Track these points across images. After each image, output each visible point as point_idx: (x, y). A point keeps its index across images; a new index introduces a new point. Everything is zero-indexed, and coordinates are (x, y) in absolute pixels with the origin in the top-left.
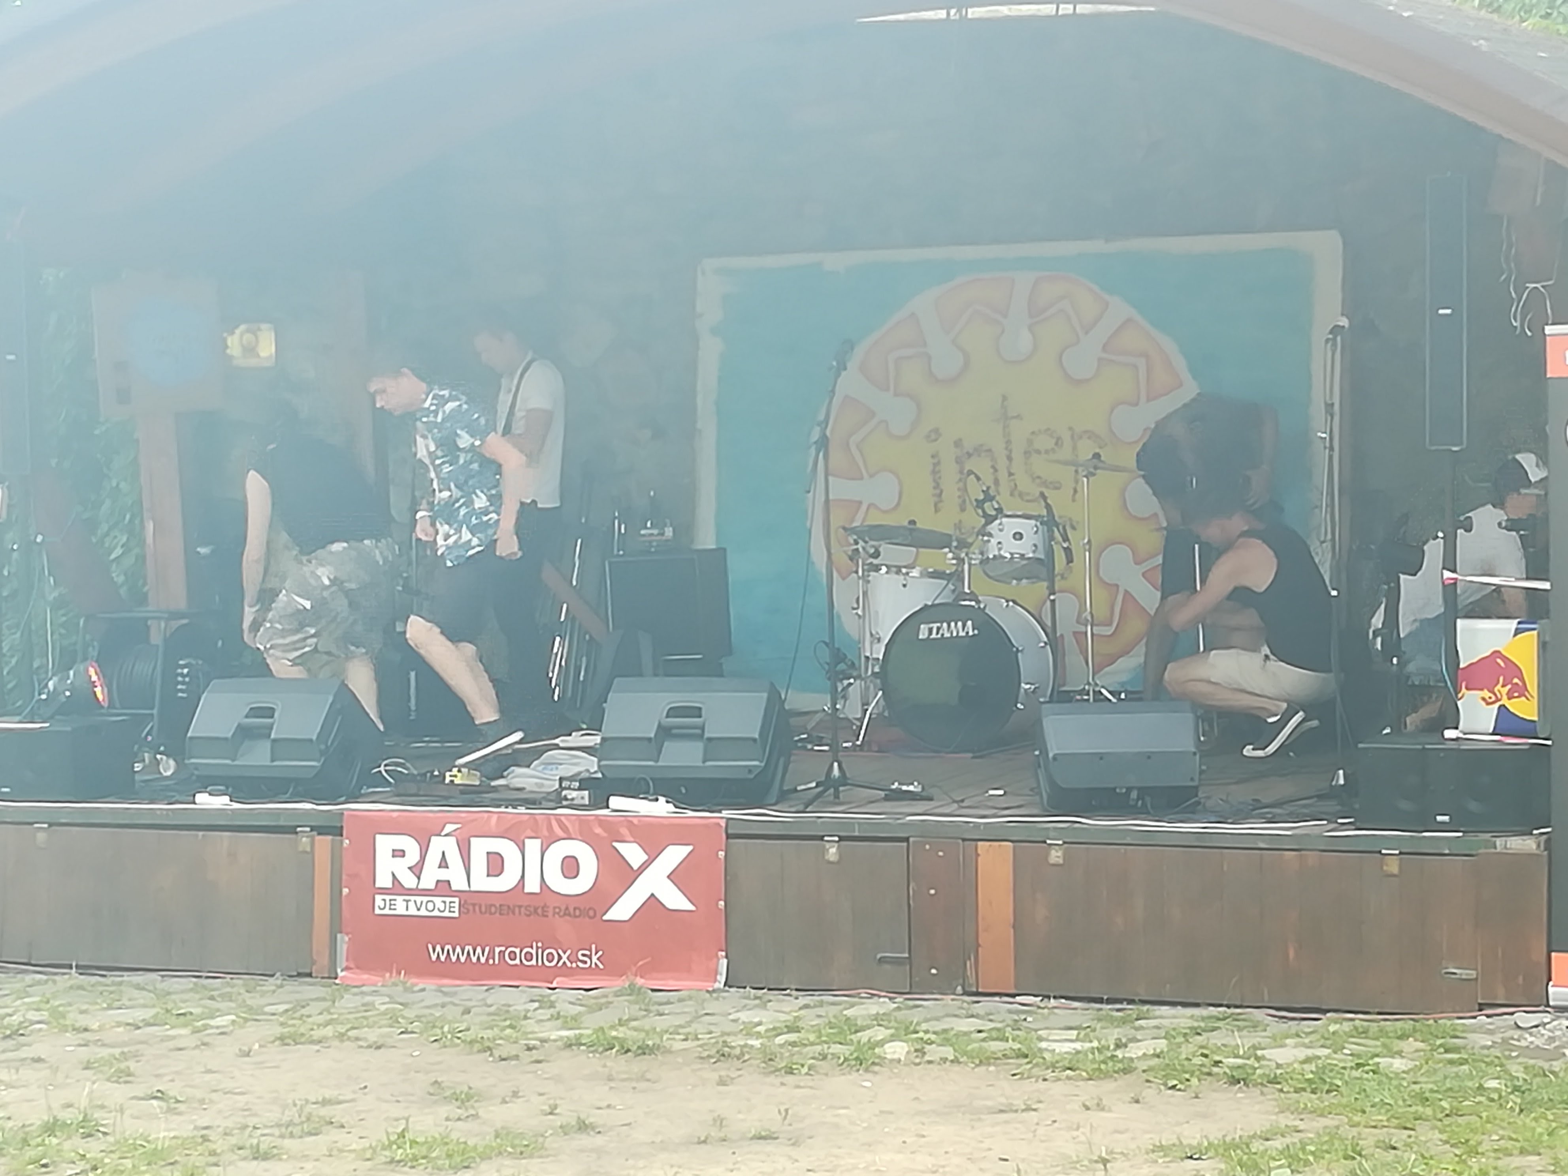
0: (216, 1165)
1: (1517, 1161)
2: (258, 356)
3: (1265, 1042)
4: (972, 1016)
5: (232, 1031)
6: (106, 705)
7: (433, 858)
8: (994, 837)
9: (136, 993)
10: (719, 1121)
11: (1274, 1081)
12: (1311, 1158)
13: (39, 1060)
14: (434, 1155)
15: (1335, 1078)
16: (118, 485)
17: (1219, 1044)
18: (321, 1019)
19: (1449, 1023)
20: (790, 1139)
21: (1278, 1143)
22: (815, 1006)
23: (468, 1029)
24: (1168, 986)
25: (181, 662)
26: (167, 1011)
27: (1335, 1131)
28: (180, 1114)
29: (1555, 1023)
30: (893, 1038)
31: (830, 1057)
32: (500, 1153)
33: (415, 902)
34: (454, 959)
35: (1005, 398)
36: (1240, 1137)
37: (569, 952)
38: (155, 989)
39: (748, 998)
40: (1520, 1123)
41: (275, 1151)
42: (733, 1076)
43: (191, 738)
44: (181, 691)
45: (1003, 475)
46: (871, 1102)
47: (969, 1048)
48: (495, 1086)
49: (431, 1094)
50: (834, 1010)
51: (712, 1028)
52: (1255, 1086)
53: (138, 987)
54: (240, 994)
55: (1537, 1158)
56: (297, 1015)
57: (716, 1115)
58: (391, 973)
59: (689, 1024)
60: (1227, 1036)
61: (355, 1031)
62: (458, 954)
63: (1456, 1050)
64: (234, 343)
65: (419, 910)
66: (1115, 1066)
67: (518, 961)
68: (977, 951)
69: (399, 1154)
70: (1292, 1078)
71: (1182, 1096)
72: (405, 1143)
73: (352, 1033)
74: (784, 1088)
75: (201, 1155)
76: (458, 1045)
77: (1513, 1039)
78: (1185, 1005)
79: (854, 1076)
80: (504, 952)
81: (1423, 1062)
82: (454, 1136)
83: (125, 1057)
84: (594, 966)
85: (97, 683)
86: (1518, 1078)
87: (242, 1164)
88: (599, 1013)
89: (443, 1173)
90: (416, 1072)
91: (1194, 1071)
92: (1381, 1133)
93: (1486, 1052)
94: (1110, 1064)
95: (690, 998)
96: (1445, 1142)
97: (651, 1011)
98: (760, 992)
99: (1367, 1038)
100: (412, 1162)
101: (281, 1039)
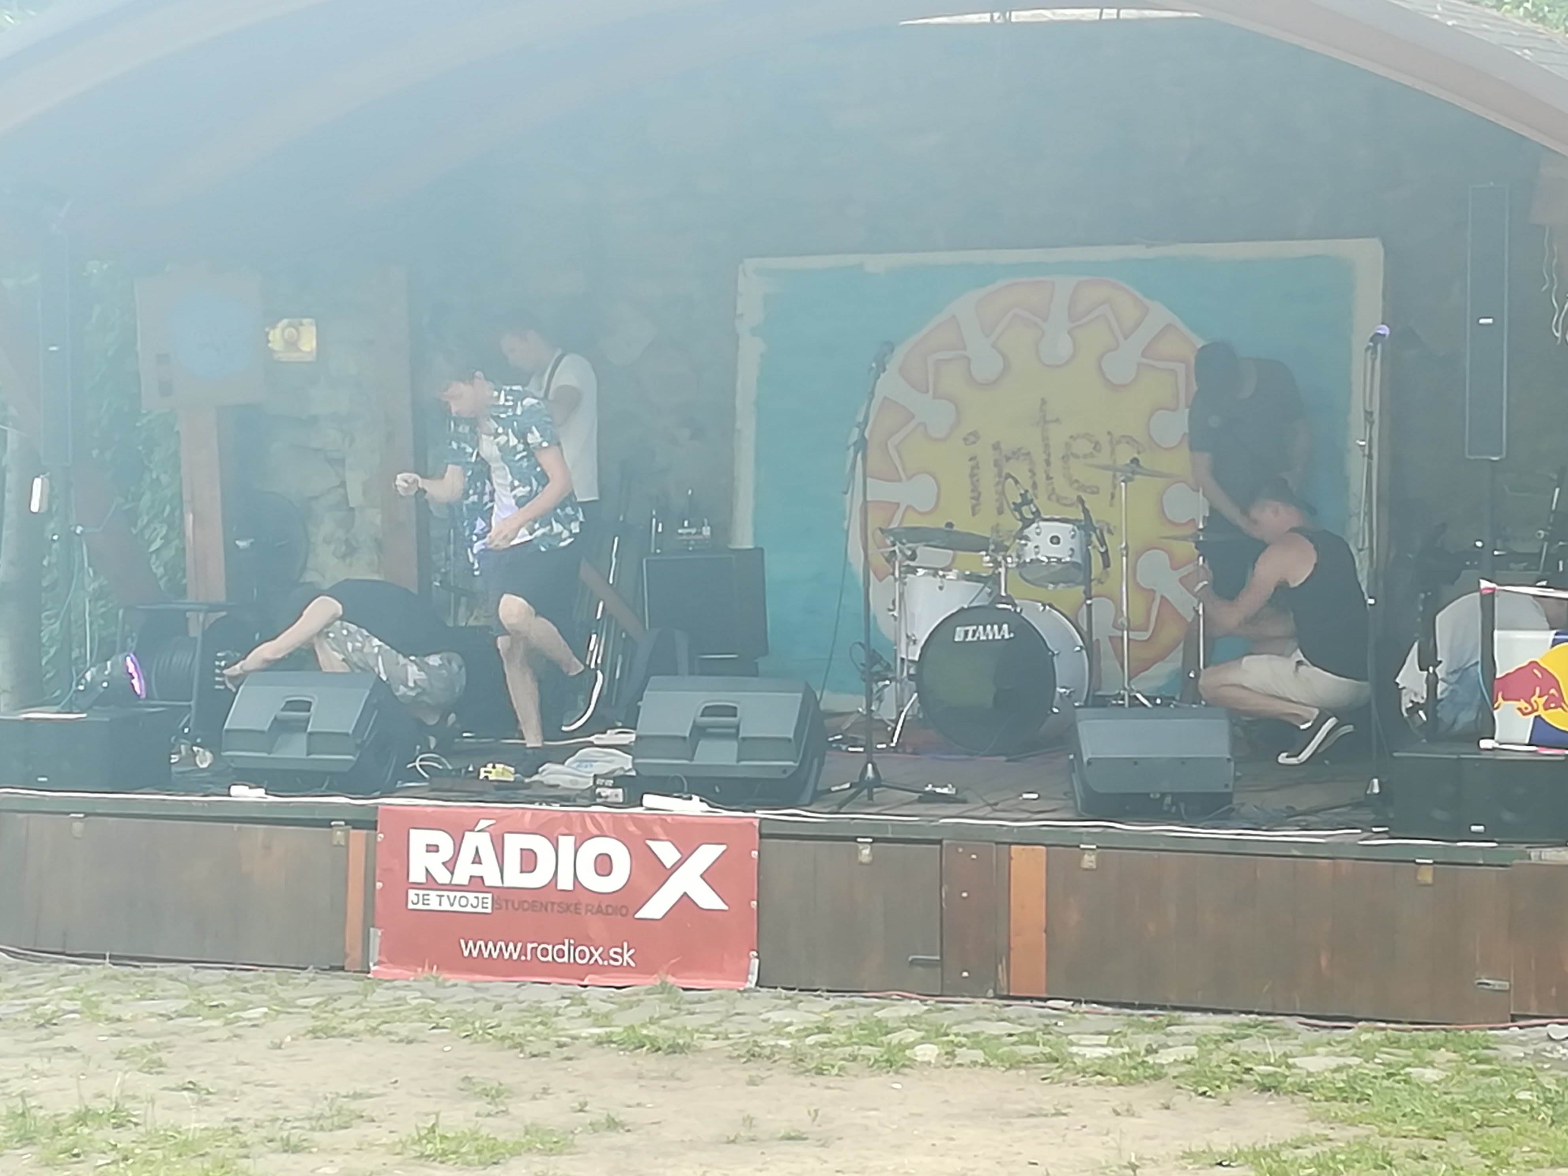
0: (247, 1157)
2: (300, 350)
3: (1296, 1050)
4: (1003, 1020)
5: (264, 1024)
6: (144, 696)
7: (467, 853)
8: (1027, 840)
9: (169, 984)
10: (749, 1121)
11: (1305, 1089)
13: (71, 1049)
14: (463, 1150)
15: (1366, 1087)
16: (158, 477)
17: (1250, 1052)
18: (353, 1013)
19: (1483, 1033)
20: (819, 1140)
21: (1308, 1152)
22: (846, 1008)
23: (499, 1025)
24: (1199, 992)
25: (219, 655)
26: (200, 1002)
27: (1365, 1140)
28: (211, 1105)
30: (923, 1040)
31: (860, 1058)
32: (530, 1150)
33: (448, 897)
34: (486, 955)
35: (1044, 402)
36: (1270, 1145)
37: (601, 949)
38: (188, 979)
39: (779, 998)
40: (1551, 1135)
41: (305, 1144)
42: (764, 1076)
43: (228, 731)
45: (1041, 479)
46: (901, 1104)
47: (1000, 1051)
48: (525, 1082)
49: (462, 1090)
50: (864, 1011)
51: (743, 1028)
52: (1286, 1093)
53: (171, 978)
54: (272, 986)
56: (329, 1008)
57: (746, 1114)
58: (423, 967)
59: (720, 1023)
60: (1259, 1043)
61: (387, 1025)
62: (490, 950)
63: (1487, 1061)
64: (276, 337)
65: (452, 905)
66: (1145, 1071)
67: (549, 958)
68: (1009, 955)
69: (429, 1149)
70: (1322, 1087)
71: (1212, 1103)
72: (435, 1138)
73: (384, 1027)
74: (813, 1089)
75: (231, 1146)
76: (489, 1041)
77: (1545, 1051)
78: (1215, 1011)
79: (884, 1078)
80: (536, 948)
81: (1455, 1073)
82: (484, 1132)
83: (157, 1047)
84: (625, 964)
85: (135, 675)
86: (1550, 1090)
87: (272, 1156)
88: (630, 1011)
89: (472, 1168)
90: (447, 1067)
91: (1224, 1078)
92: (1412, 1144)
93: (1518, 1063)
94: (1141, 1070)
95: (721, 997)
96: (1476, 1153)
97: (682, 1010)
98: (791, 993)
99: (1399, 1047)
100: (442, 1157)
101: (313, 1031)
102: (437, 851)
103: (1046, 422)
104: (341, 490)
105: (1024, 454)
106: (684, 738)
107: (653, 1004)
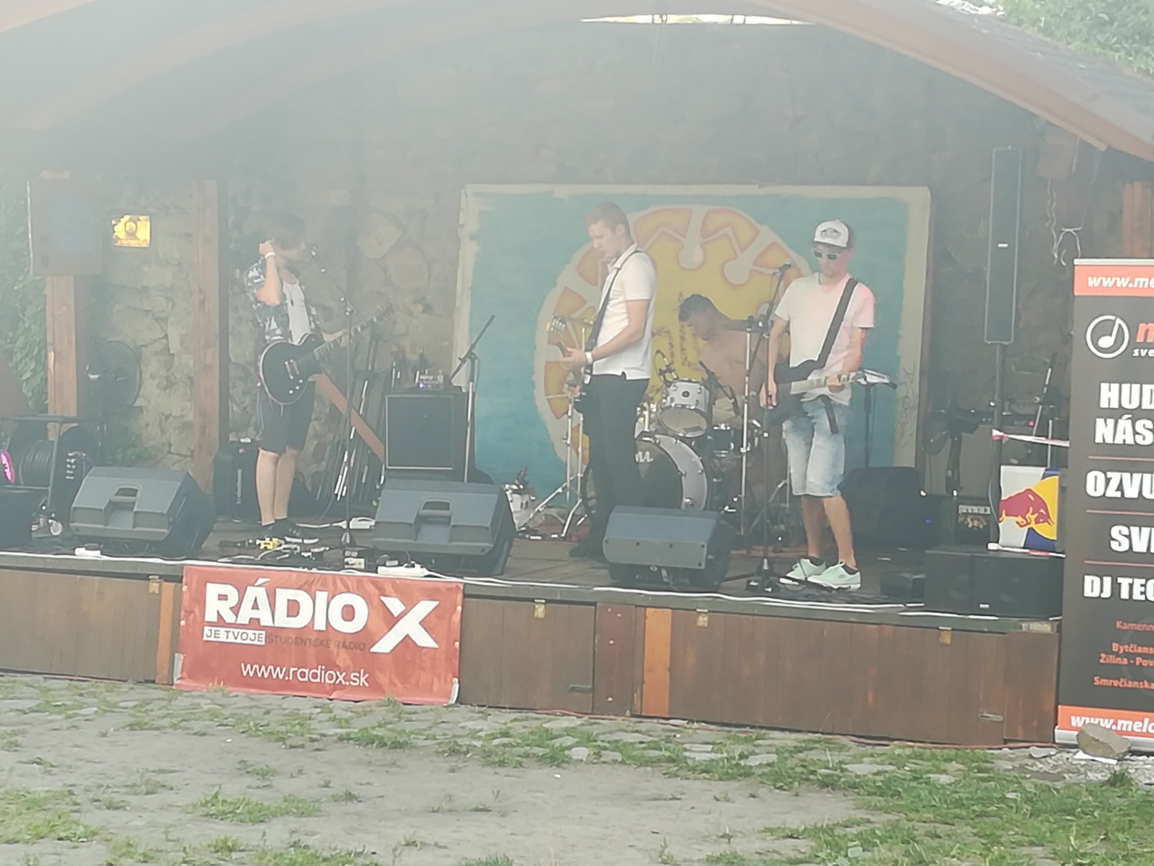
0: (79, 812)
1: (1026, 850)
2: (138, 239)
3: (848, 759)
4: (637, 732)
5: (94, 719)
6: (13, 481)
7: (247, 602)
8: (659, 605)
9: (25, 689)
10: (450, 797)
11: (853, 786)
12: (878, 842)
14: (238, 811)
15: (897, 786)
16: (30, 326)
17: (815, 759)
18: (160, 713)
19: (982, 752)
20: (499, 812)
21: (854, 830)
22: (522, 720)
23: (268, 725)
24: (780, 717)
25: (70, 454)
26: (47, 701)
27: (895, 823)
28: (53, 775)
29: (1058, 755)
30: (577, 744)
31: (531, 755)
32: (287, 813)
34: (260, 675)
36: (827, 825)
37: (344, 674)
38: (40, 687)
39: (475, 712)
40: (1030, 824)
41: (122, 804)
42: (460, 766)
43: (75, 508)
44: (70, 475)
45: (677, 350)
46: (560, 789)
47: (634, 753)
48: (285, 765)
49: (239, 769)
50: (536, 723)
51: (447, 732)
52: (839, 789)
53: (27, 684)
54: (101, 693)
55: (1041, 848)
56: (143, 709)
57: (448, 793)
58: (213, 683)
59: (430, 728)
60: (821, 753)
62: (263, 672)
63: (986, 771)
64: (120, 230)
65: (236, 638)
66: (738, 770)
67: (306, 679)
68: (642, 686)
69: (213, 810)
70: (867, 785)
71: (787, 795)
72: (218, 801)
73: (184, 724)
74: (496, 776)
75: (66, 804)
76: (260, 736)
77: (1027, 765)
79: (547, 770)
80: (297, 671)
81: (962, 778)
82: (254, 800)
83: (15, 733)
84: (362, 684)
85: (7, 466)
86: (1030, 792)
87: (97, 812)
88: (364, 718)
89: (244, 824)
90: (229, 753)
91: (795, 777)
92: (929, 827)
93: (1007, 773)
94: (736, 770)
95: (432, 710)
96: (975, 835)
97: (403, 718)
98: (483, 709)
99: (922, 759)
100: (223, 815)
101: (131, 725)
102: (227, 600)
104: (164, 340)
105: (666, 332)
106: (410, 524)
107: (381, 713)
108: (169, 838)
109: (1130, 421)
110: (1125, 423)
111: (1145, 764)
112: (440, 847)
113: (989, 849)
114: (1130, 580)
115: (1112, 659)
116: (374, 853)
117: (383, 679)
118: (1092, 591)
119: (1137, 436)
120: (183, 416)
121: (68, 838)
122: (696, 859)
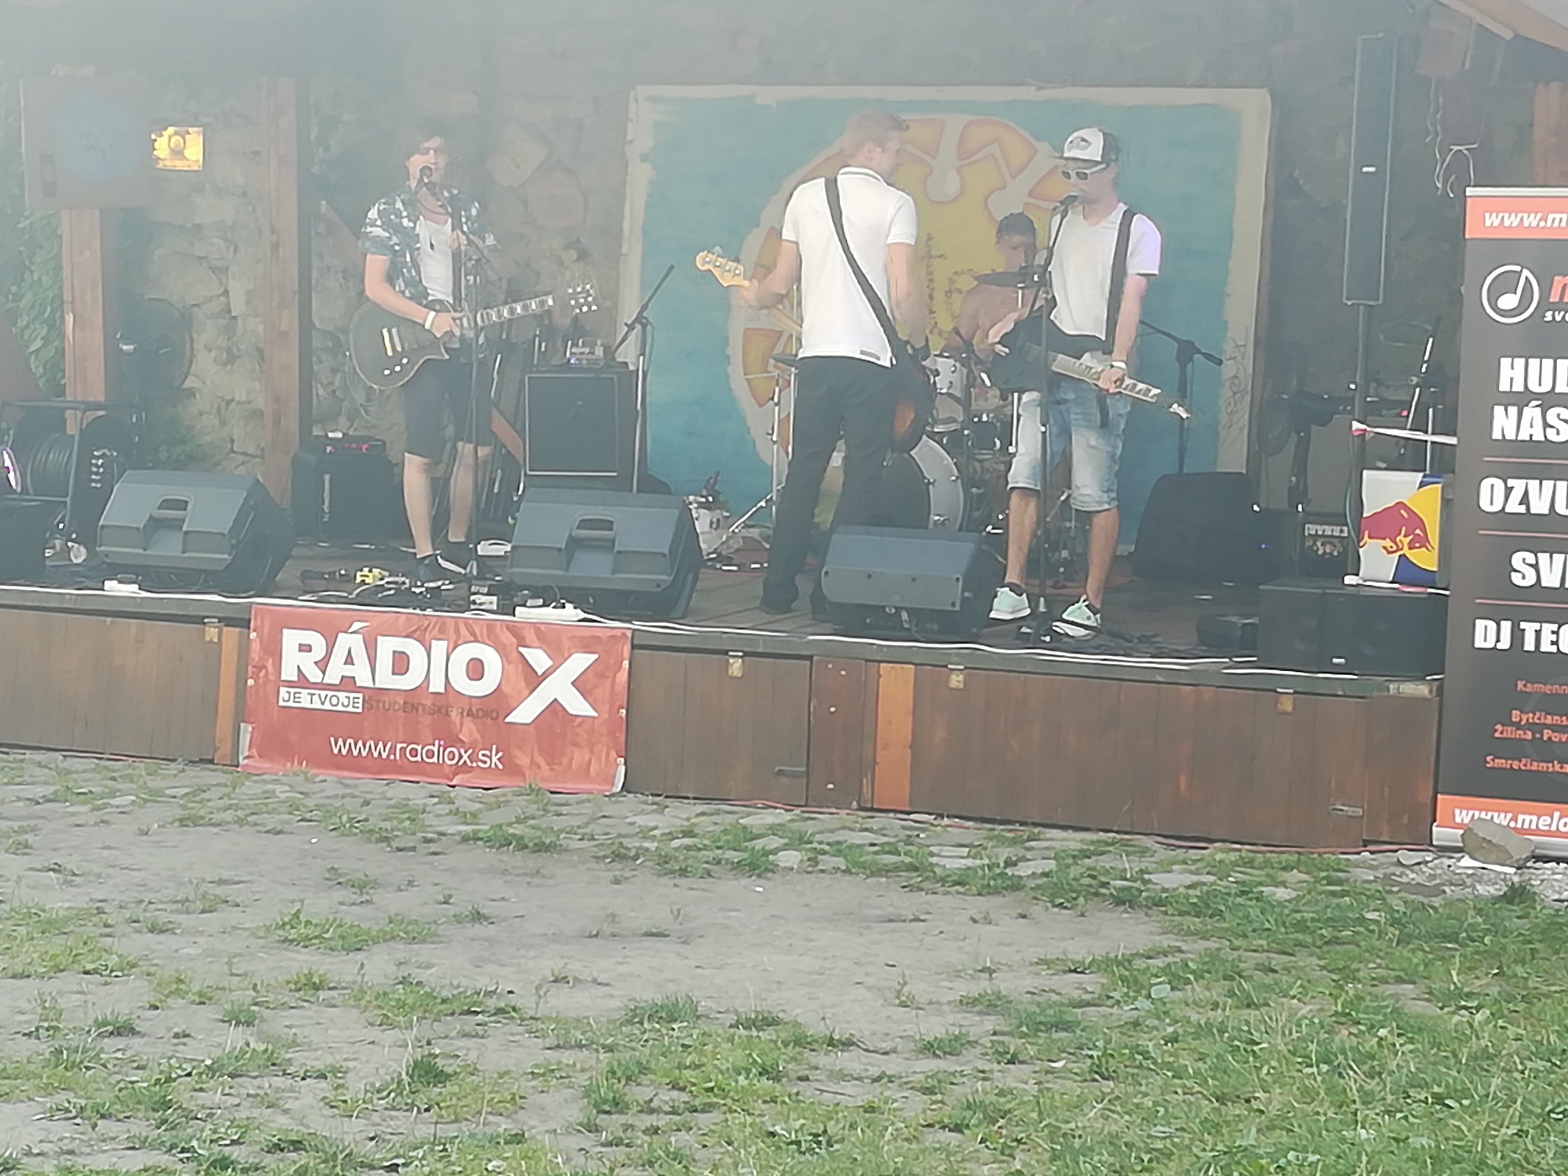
0: (108, 935)
1: (1391, 989)
2: (186, 159)
3: (1152, 867)
4: (866, 830)
5: (131, 811)
6: (19, 490)
7: (338, 654)
8: (897, 660)
9: (38, 771)
10: (613, 918)
11: (1159, 903)
12: (1191, 977)
14: (326, 936)
15: (1219, 903)
16: (39, 279)
17: (1108, 867)
18: (221, 803)
19: (1333, 857)
20: (680, 938)
21: (1160, 962)
22: (711, 814)
23: (367, 820)
24: (1060, 810)
25: (96, 453)
26: (68, 788)
27: (1215, 953)
28: (76, 886)
29: (1436, 862)
30: (785, 847)
31: (723, 862)
32: (393, 938)
33: (319, 696)
34: (355, 753)
35: (930, 238)
36: (1123, 955)
37: (470, 751)
38: (57, 767)
39: (647, 804)
40: (1398, 954)
41: (170, 926)
42: (627, 875)
43: (103, 527)
44: (96, 481)
46: (762, 906)
47: (862, 859)
48: (391, 874)
49: (327, 879)
50: (730, 818)
51: (609, 830)
52: (1140, 907)
53: (40, 765)
54: (141, 776)
55: (1412, 986)
56: (198, 799)
57: (610, 911)
58: (293, 763)
59: (587, 824)
60: (1116, 859)
61: (255, 817)
62: (359, 748)
63: (1339, 882)
64: (162, 146)
65: (323, 704)
66: (1003, 882)
67: (419, 758)
68: (874, 769)
69: (293, 934)
70: (1177, 902)
71: (1069, 915)
72: (300, 922)
73: (252, 818)
74: (676, 889)
75: (94, 925)
76: (356, 834)
77: (1395, 874)
78: (1076, 829)
79: (744, 881)
80: (405, 748)
81: (1305, 892)
82: (348, 921)
83: (23, 830)
84: (493, 766)
85: (11, 468)
86: (1398, 911)
87: (136, 936)
88: (497, 811)
89: (336, 953)
90: (314, 858)
91: (1081, 891)
92: (1261, 957)
93: (1367, 886)
94: (1000, 881)
95: (588, 801)
96: (1323, 968)
97: (549, 811)
98: (658, 799)
99: (1253, 868)
100: (305, 942)
101: (181, 820)
102: (310, 651)
103: (931, 257)
104: (223, 299)
107: (521, 805)
108: (234, 971)
109: (1539, 409)
110: (1532, 412)
111: (1554, 874)
112: (600, 984)
113: (1341, 987)
114: (1537, 626)
115: (1510, 732)
116: (510, 992)
117: (523, 760)
118: (1485, 640)
119: (1548, 430)
120: (249, 402)
121: (96, 971)
122: (945, 1000)
